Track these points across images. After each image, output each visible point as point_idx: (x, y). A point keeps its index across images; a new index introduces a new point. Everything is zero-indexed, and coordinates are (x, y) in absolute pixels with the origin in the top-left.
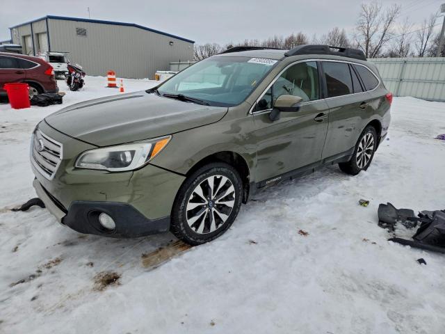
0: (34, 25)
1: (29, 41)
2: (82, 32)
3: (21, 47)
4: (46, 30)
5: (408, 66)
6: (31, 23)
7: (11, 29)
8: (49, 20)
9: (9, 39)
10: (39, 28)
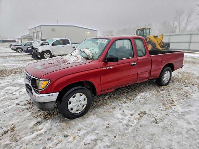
0: (37, 28)
1: (35, 34)
2: (53, 30)
3: (32, 37)
4: (40, 30)
5: (193, 36)
6: (36, 28)
7: (29, 30)
8: (42, 27)
9: (28, 34)
10: (38, 29)
